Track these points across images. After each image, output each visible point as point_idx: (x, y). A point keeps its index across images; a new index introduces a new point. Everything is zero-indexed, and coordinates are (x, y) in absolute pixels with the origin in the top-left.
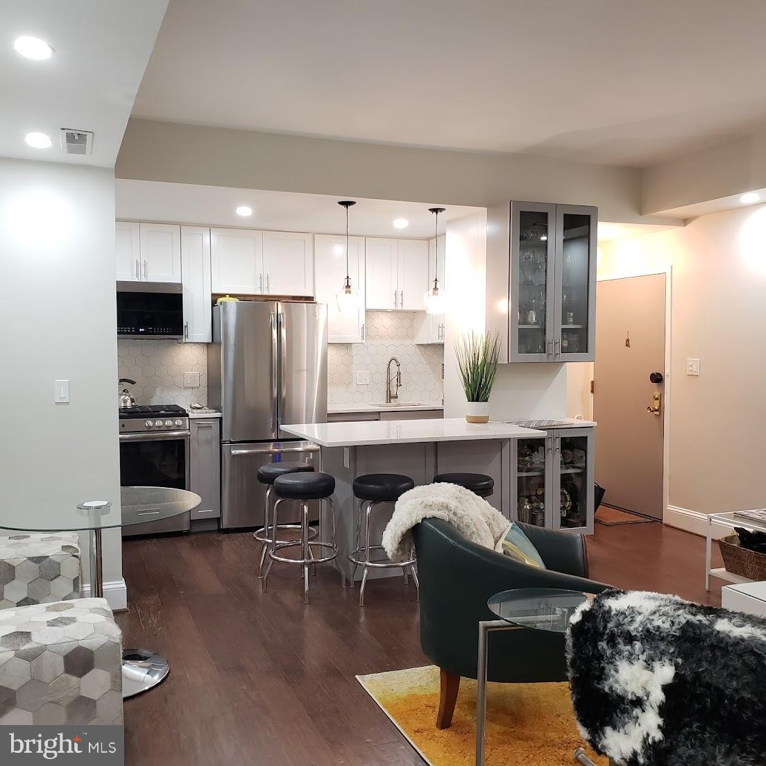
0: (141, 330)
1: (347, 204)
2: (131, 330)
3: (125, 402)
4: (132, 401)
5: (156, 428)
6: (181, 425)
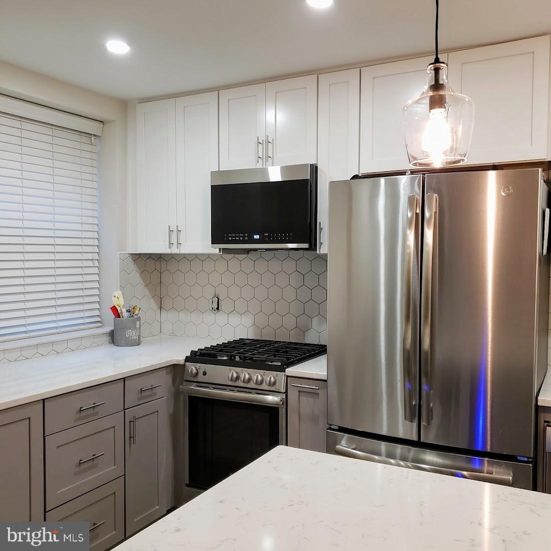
0: (255, 236)
2: (244, 237)
5: (242, 384)
6: (275, 383)
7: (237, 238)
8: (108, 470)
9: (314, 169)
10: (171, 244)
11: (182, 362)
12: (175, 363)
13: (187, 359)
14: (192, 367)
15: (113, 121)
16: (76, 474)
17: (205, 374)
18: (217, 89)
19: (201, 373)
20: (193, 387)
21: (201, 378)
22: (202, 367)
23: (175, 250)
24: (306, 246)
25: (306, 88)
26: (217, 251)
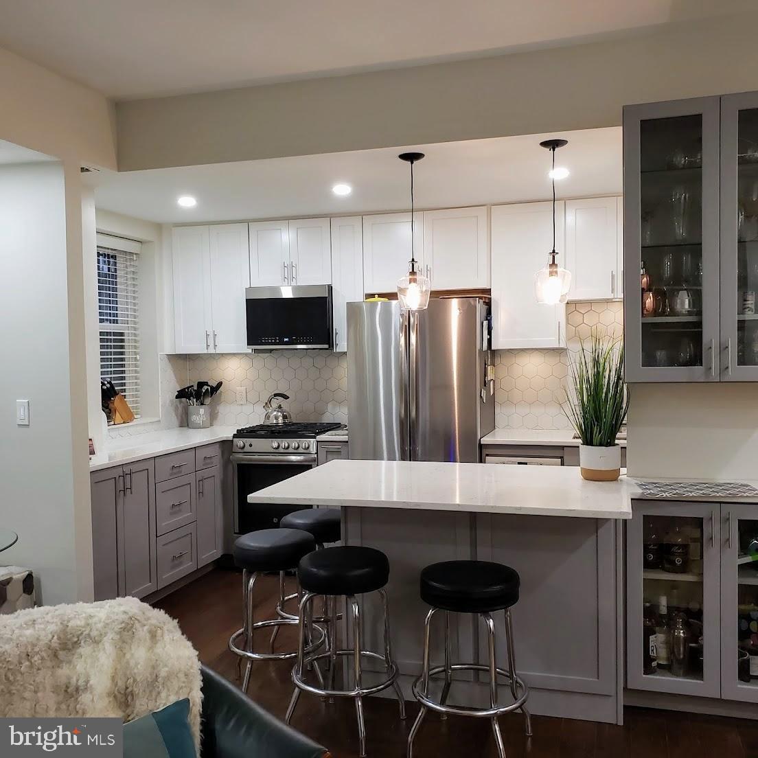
0: (285, 340)
1: (411, 157)
2: (276, 340)
3: (276, 418)
4: (285, 417)
5: (282, 451)
6: (308, 448)
7: (270, 341)
8: (186, 515)
9: (330, 288)
10: (208, 346)
11: (231, 439)
12: (225, 439)
13: (235, 436)
14: (240, 442)
15: (149, 242)
16: (171, 514)
17: (251, 445)
18: (247, 222)
19: (247, 445)
20: (240, 456)
21: (247, 449)
22: (249, 441)
23: (211, 351)
24: (326, 346)
25: (321, 227)
26: (250, 351)
